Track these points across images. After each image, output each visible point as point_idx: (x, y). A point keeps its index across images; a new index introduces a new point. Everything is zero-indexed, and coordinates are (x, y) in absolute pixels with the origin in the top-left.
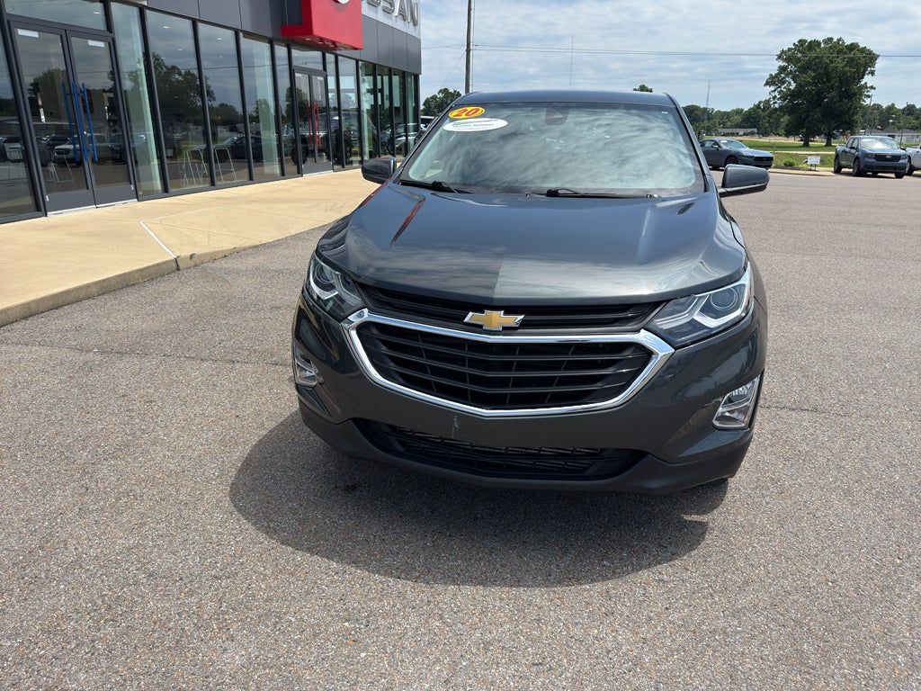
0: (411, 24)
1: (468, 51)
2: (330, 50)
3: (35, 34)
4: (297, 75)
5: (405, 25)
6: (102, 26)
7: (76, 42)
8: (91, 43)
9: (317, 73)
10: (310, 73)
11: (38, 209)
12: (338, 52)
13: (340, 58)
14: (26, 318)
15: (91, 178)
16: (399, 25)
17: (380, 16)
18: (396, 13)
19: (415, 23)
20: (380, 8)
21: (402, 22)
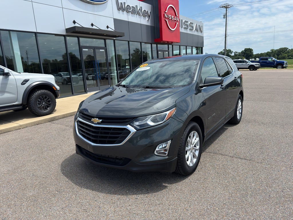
0: (200, 32)
1: (226, 37)
2: (170, 44)
3: (87, 50)
4: (159, 52)
5: (197, 33)
6: (104, 46)
7: (97, 50)
8: (101, 50)
9: (166, 51)
10: (163, 51)
11: (85, 92)
12: (173, 44)
13: (174, 46)
14: (63, 118)
15: (99, 84)
16: (196, 33)
17: (188, 32)
18: (194, 30)
19: (201, 32)
20: (188, 29)
21: (197, 32)
